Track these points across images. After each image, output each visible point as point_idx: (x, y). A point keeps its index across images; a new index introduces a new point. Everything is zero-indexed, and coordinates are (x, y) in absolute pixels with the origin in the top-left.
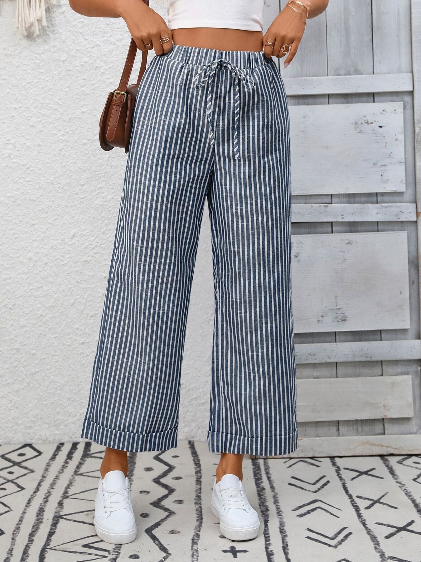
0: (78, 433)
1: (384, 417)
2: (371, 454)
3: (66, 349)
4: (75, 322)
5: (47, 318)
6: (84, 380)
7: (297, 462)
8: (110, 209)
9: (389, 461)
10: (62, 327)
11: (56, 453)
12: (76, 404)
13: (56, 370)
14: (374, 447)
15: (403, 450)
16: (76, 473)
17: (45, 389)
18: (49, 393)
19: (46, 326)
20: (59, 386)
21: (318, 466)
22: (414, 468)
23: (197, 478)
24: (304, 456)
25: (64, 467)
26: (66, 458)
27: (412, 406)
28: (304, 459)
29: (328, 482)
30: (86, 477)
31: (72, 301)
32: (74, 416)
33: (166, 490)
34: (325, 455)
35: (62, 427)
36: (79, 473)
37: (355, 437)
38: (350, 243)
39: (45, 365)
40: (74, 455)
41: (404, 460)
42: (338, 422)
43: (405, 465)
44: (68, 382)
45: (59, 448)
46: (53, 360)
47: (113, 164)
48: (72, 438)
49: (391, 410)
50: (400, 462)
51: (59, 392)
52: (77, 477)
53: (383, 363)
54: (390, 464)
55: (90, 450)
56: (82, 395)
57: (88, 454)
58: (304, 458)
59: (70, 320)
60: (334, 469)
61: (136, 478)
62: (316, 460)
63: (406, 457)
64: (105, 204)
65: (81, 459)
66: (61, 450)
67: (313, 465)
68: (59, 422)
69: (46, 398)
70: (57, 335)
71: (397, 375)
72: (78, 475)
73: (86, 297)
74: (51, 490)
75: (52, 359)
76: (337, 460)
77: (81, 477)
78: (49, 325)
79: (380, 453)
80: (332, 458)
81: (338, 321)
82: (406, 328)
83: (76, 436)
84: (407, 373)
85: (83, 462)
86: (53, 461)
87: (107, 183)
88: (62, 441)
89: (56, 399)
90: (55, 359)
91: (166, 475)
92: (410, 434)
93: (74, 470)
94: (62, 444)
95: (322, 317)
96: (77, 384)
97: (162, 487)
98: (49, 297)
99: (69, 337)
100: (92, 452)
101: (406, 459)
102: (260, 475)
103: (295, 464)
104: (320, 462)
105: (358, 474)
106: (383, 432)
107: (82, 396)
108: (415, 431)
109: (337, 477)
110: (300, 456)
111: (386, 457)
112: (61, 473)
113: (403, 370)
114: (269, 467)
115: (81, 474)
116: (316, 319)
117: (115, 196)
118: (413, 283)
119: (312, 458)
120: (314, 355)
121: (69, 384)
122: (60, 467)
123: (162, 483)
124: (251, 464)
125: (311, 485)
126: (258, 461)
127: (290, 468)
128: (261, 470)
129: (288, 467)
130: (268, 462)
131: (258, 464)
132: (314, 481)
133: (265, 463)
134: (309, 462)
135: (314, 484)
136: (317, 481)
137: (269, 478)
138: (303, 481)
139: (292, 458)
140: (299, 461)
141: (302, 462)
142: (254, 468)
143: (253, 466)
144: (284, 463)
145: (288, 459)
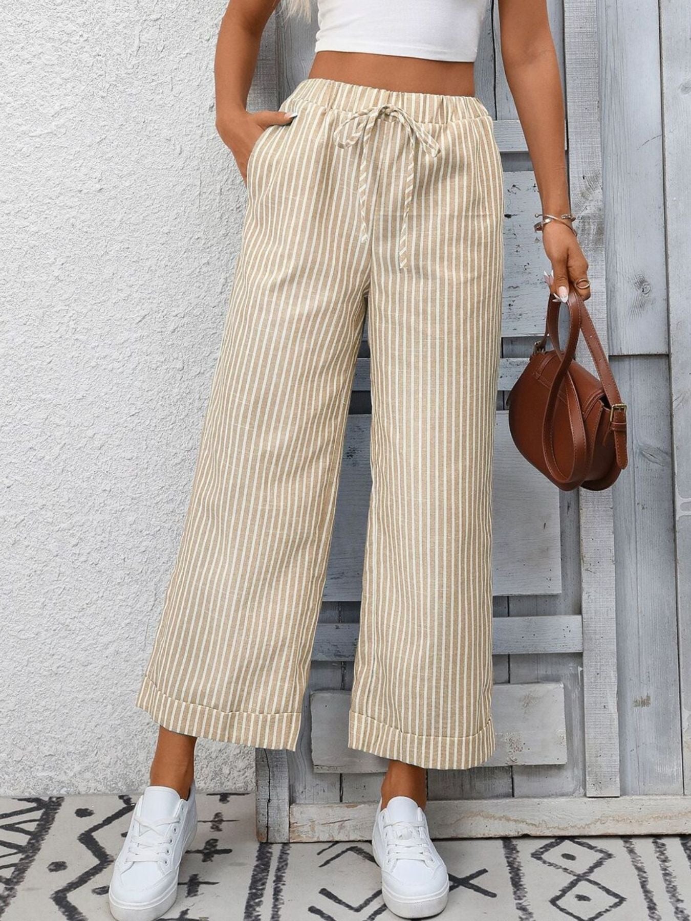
1: (510, 764)
2: (487, 836)
7: (343, 852)
8: (21, 362)
9: (518, 852)
14: (491, 821)
15: (548, 828)
22: (561, 870)
24: (360, 839)
27: (565, 743)
28: (359, 845)
37: (458, 802)
41: (547, 848)
43: (545, 862)
47: (27, 280)
49: (523, 750)
50: (537, 855)
53: (511, 660)
54: (518, 860)
61: (23, 890)
63: (553, 840)
64: (11, 352)
71: (538, 682)
79: (503, 834)
82: (555, 592)
84: (556, 679)
87: (16, 313)
91: (86, 882)
92: (562, 795)
97: (64, 913)
101: (551, 846)
102: (264, 884)
103: (338, 856)
106: (511, 790)
108: (571, 790)
110: (352, 838)
111: (514, 842)
113: (549, 673)
114: (287, 864)
117: (29, 337)
118: (568, 507)
123: (68, 902)
124: (256, 854)
125: (352, 912)
126: (270, 848)
127: (326, 867)
128: (268, 872)
129: (323, 863)
130: (288, 852)
131: (269, 855)
132: (362, 902)
133: (283, 853)
134: (365, 852)
135: (358, 910)
136: (367, 902)
137: (277, 892)
138: (340, 902)
139: (337, 842)
140: (348, 850)
141: (352, 853)
142: (257, 866)
143: (257, 861)
144: (319, 854)
145: (326, 846)
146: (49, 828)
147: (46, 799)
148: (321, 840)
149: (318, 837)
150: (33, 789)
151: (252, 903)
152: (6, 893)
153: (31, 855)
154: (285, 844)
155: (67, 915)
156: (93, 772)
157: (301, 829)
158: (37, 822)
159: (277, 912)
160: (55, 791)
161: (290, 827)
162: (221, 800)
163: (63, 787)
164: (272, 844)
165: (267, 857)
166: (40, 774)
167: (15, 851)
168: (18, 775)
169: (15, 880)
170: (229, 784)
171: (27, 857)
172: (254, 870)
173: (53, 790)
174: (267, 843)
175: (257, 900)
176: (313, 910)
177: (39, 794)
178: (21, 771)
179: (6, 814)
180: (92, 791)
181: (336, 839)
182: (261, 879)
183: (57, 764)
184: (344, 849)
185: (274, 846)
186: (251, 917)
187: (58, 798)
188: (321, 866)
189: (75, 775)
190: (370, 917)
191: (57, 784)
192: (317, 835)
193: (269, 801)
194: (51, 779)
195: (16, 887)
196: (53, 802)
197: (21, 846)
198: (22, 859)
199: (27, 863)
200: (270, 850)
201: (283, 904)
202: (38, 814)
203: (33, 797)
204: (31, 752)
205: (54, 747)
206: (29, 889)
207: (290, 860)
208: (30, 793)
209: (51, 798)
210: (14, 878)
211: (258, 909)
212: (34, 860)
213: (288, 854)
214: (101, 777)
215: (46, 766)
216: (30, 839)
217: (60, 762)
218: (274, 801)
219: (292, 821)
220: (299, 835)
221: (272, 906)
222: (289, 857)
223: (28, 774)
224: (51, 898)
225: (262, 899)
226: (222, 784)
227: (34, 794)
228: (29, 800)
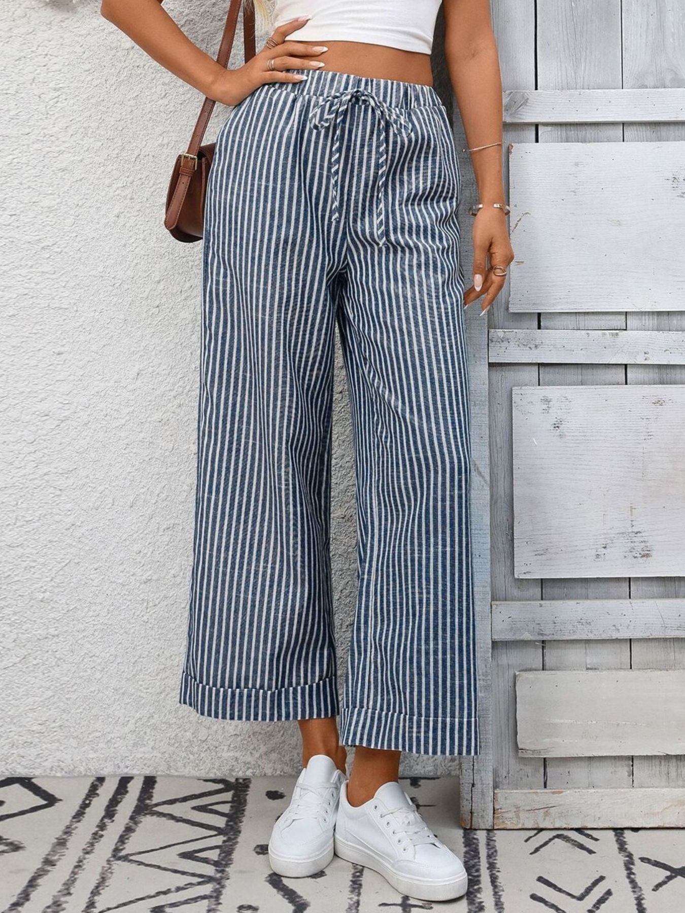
0: (130, 758)
3: (116, 592)
4: (134, 540)
5: (83, 530)
6: (147, 653)
7: (551, 840)
10: (111, 548)
11: (87, 802)
12: (128, 701)
13: (96, 633)
16: (117, 854)
17: (73, 669)
18: (81, 678)
19: (80, 546)
20: (99, 664)
21: (590, 852)
23: (354, 876)
24: (564, 826)
25: (96, 837)
26: (103, 813)
28: (565, 833)
29: (609, 893)
30: (134, 865)
31: (131, 498)
32: (124, 725)
33: (290, 905)
34: (606, 826)
35: (101, 745)
36: (123, 853)
37: (664, 790)
38: (659, 402)
39: (75, 622)
40: (119, 808)
42: (632, 758)
44: (116, 656)
45: (93, 791)
46: (91, 613)
48: (119, 767)
51: (98, 675)
52: (118, 865)
55: (150, 797)
56: (140, 683)
57: (147, 806)
58: (565, 829)
59: (125, 536)
60: (621, 859)
61: (235, 872)
62: (588, 836)
65: (132, 818)
66: (98, 795)
67: (581, 847)
68: (97, 734)
69: (75, 688)
70: (99, 564)
72: (120, 858)
73: (157, 492)
74: (63, 899)
75: (89, 610)
76: (628, 834)
77: (126, 864)
78: (87, 544)
80: (619, 831)
81: (635, 557)
83: (128, 763)
85: (134, 826)
86: (79, 821)
88: (103, 773)
89: (93, 689)
90: (94, 611)
93: (113, 847)
94: (101, 780)
95: (605, 548)
96: (133, 661)
97: (284, 896)
98: (89, 489)
99: (121, 568)
100: (155, 800)
102: (478, 870)
103: (546, 844)
104: (596, 840)
105: (668, 873)
107: (141, 686)
109: (627, 881)
110: (557, 826)
112: (87, 853)
114: (496, 851)
115: (125, 858)
116: (594, 552)
119: (579, 830)
120: (589, 624)
121: (119, 660)
122: (88, 838)
123: (283, 885)
124: (463, 840)
125: (574, 900)
126: (475, 834)
127: (536, 854)
128: (479, 858)
129: (533, 851)
130: (494, 838)
131: (475, 841)
132: (582, 891)
133: (490, 840)
134: (573, 840)
135: (581, 898)
136: (588, 891)
137: (494, 880)
138: (560, 890)
139: (542, 830)
140: (555, 837)
141: (560, 840)
142: (466, 853)
143: (465, 847)
144: (526, 841)
145: (533, 832)
146: (244, 810)
147: (233, 780)
148: (526, 826)
149: (523, 824)
150: (219, 769)
151: (471, 890)
152: (218, 875)
153: (233, 837)
154: (488, 830)
155: (287, 899)
156: (279, 753)
157: (506, 815)
158: (230, 804)
159: (499, 899)
160: (241, 772)
161: (494, 813)
162: (412, 784)
163: (248, 768)
164: (476, 830)
165: (474, 844)
166: (225, 755)
167: (216, 833)
168: (203, 755)
169: (224, 862)
170: (419, 767)
171: (229, 840)
172: (465, 857)
173: (238, 772)
174: (471, 829)
175: (476, 887)
176: (534, 897)
177: (225, 775)
178: (206, 750)
179: (195, 795)
180: (278, 772)
181: (542, 826)
182: (474, 866)
183: (243, 744)
184: (551, 837)
185: (478, 832)
186: (474, 904)
187: (244, 780)
188: (531, 854)
189: (261, 756)
190: (594, 906)
191: (242, 765)
192: (522, 821)
193: (473, 785)
194: (237, 759)
195: (227, 869)
196: (241, 783)
197: (219, 828)
198: (224, 842)
199: (231, 845)
200: (475, 837)
201: (503, 891)
202: (228, 796)
203: (219, 778)
204: (216, 732)
205: (240, 726)
206: (241, 872)
207: (499, 845)
208: (215, 774)
209: (237, 779)
210: (222, 860)
211: (479, 895)
212: (237, 842)
213: (495, 841)
214: (287, 758)
215: (232, 746)
216: (227, 822)
217: (245, 742)
218: (478, 786)
219: (497, 807)
220: (503, 822)
221: (492, 893)
222: (496, 844)
223: (214, 754)
224: (268, 881)
225: (480, 886)
226: (411, 767)
227: (219, 775)
228: (214, 781)
